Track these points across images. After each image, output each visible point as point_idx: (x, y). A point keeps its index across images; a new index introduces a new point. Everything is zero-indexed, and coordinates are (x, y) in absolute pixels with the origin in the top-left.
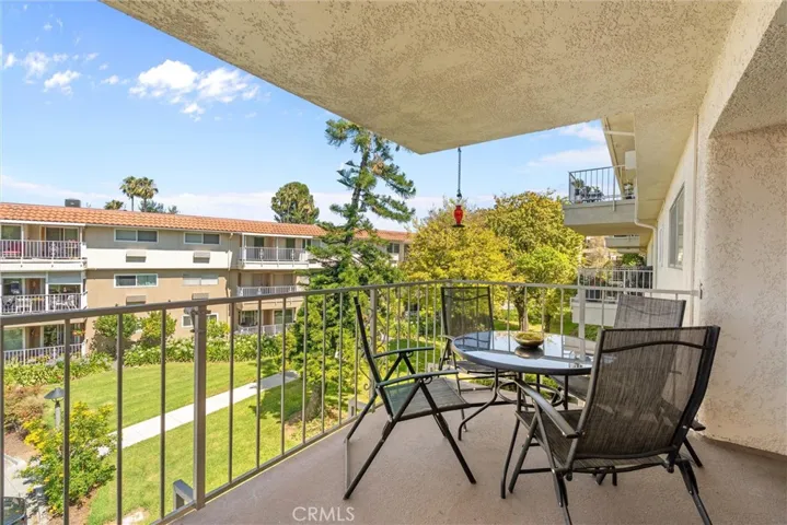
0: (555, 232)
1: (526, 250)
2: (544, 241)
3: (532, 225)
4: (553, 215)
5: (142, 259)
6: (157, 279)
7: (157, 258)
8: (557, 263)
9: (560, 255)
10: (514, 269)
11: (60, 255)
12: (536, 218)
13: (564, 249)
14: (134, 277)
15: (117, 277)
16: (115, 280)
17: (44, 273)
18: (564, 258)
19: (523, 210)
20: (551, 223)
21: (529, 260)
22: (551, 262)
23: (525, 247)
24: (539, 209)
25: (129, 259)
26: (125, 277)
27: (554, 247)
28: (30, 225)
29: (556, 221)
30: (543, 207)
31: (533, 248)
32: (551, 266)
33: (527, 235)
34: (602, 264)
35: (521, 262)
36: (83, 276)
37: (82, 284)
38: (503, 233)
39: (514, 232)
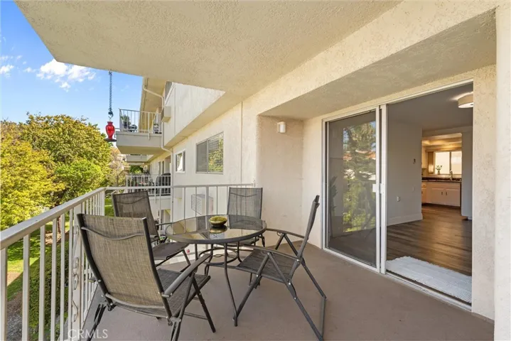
0: (90, 149)
1: (64, 162)
2: (80, 155)
3: (69, 142)
4: (87, 136)
8: (93, 172)
9: (95, 166)
10: (54, 178)
12: (73, 137)
13: (97, 162)
18: (98, 168)
19: (60, 129)
20: (86, 142)
21: (69, 170)
22: (88, 171)
23: (62, 159)
24: (75, 131)
27: (89, 159)
29: (89, 141)
30: (78, 129)
31: (71, 161)
32: (88, 174)
33: (64, 150)
34: (119, 172)
35: (60, 172)
38: (39, 146)
39: (50, 146)
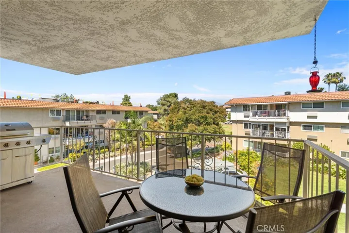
5: (316, 117)
6: (324, 128)
7: (323, 117)
11: (279, 115)
14: (312, 126)
15: (303, 126)
16: (302, 127)
17: (273, 122)
25: (309, 117)
26: (307, 126)
28: (271, 104)
36: (288, 124)
37: (287, 128)
